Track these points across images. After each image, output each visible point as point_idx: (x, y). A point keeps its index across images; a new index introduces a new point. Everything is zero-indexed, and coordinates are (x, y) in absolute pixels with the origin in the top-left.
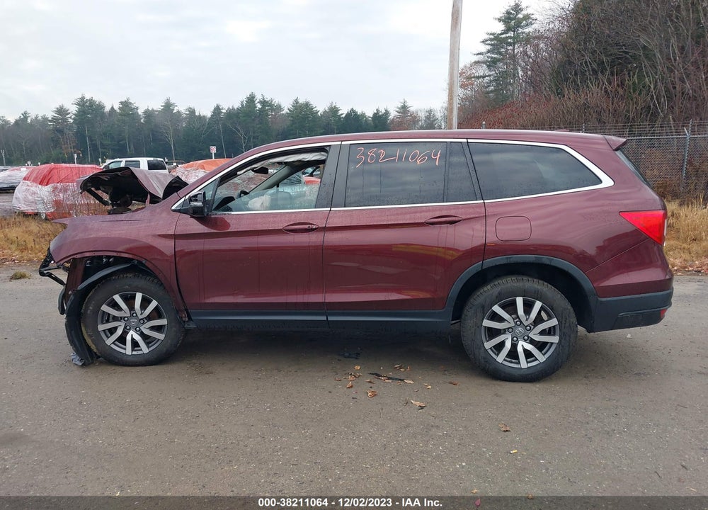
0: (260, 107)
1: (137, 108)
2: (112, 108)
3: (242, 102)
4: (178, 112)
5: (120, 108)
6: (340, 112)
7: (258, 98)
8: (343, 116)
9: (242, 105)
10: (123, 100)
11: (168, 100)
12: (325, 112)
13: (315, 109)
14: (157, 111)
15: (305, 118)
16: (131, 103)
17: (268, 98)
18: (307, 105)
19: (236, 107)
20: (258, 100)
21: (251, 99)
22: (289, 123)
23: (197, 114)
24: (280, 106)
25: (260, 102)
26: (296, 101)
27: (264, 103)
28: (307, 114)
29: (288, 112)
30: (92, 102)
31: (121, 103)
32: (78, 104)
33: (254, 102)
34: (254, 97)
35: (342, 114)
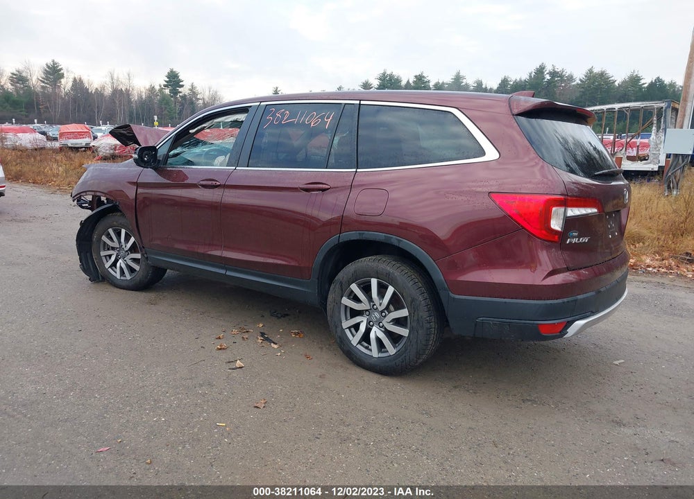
0: (549, 78)
1: (429, 82)
2: (408, 82)
3: (530, 74)
4: (466, 84)
5: (414, 82)
6: (642, 82)
7: (549, 68)
8: (646, 85)
9: (530, 76)
10: (418, 74)
11: (459, 73)
12: (624, 82)
13: (611, 79)
14: (447, 84)
15: (598, 88)
16: (424, 77)
17: (559, 69)
18: (602, 75)
19: (523, 79)
20: (547, 72)
21: (540, 71)
22: (578, 94)
23: (484, 86)
24: (572, 77)
25: (550, 73)
26: (591, 71)
27: (554, 74)
28: (600, 85)
29: (580, 82)
30: (391, 76)
31: (416, 76)
32: (380, 79)
33: (543, 73)
34: (544, 69)
35: (644, 84)
